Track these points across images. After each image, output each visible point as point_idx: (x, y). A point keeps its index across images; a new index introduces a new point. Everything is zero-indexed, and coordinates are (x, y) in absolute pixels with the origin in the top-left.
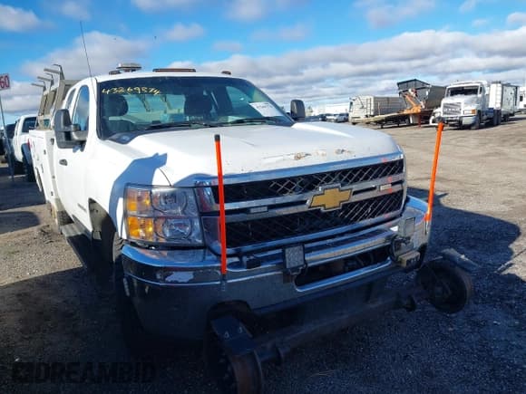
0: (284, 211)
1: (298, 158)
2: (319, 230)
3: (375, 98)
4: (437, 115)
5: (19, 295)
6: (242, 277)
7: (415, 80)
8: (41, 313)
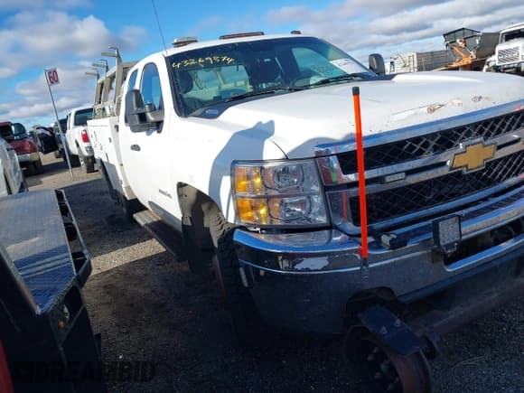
0: (423, 177)
1: (432, 110)
2: (459, 196)
3: (418, 54)
4: (491, 64)
5: (105, 287)
6: (384, 259)
7: (463, 29)
8: (132, 305)
